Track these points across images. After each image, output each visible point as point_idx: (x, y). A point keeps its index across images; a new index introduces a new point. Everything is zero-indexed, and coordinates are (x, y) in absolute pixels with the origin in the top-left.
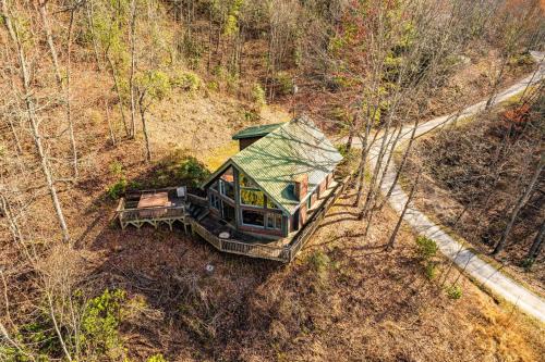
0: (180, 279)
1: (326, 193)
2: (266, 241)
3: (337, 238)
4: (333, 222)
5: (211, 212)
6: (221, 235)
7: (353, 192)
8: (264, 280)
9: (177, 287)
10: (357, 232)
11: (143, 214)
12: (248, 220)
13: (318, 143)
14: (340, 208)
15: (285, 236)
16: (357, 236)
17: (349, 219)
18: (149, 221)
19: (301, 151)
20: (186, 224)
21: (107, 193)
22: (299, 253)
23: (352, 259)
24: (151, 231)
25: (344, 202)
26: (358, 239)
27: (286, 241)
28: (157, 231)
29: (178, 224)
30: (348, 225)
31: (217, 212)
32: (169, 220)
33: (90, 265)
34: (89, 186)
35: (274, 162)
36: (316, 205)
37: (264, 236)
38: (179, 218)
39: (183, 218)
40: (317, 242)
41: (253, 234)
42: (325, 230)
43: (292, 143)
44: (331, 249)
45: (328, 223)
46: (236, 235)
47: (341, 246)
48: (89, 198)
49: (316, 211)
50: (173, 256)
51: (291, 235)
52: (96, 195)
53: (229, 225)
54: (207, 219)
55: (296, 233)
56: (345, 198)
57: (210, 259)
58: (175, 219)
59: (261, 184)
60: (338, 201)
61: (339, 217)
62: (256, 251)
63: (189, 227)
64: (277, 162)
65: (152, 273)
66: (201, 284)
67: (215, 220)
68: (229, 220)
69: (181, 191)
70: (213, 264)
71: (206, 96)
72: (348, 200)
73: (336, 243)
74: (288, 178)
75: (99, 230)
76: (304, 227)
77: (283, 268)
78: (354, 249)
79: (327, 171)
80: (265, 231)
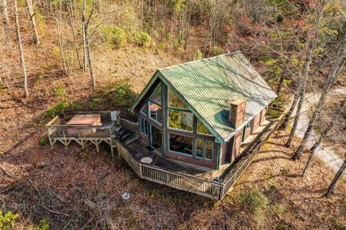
0: (92, 205)
1: (259, 129)
2: (193, 171)
3: (272, 177)
4: (267, 159)
5: (140, 138)
6: (143, 160)
7: (283, 133)
8: (187, 217)
9: (87, 215)
10: (293, 172)
11: (70, 132)
12: (175, 147)
13: (254, 78)
14: (273, 146)
15: (216, 167)
16: (294, 176)
17: (282, 157)
18: (76, 140)
19: (236, 81)
20: (112, 146)
21: (48, 112)
22: (231, 189)
23: (291, 203)
24: (78, 150)
25: (274, 141)
26: (294, 179)
27: (216, 174)
28: (83, 151)
29: (104, 146)
30: (283, 163)
31: (146, 138)
32: (96, 141)
33: (8, 179)
34: (35, 106)
35: (207, 83)
36: (249, 139)
37: (193, 166)
38: (105, 140)
39: (110, 139)
40: (250, 178)
41: (179, 162)
42: (260, 167)
43: (227, 72)
44: (267, 188)
45: (263, 160)
46: (161, 162)
47: (278, 186)
48: (31, 116)
49: (250, 145)
50: (94, 178)
51: (223, 167)
52: (38, 113)
53: (156, 151)
54: (135, 144)
55: (228, 165)
56: (276, 137)
57: (130, 185)
58: (101, 139)
59: (191, 101)
60: (270, 140)
61: (273, 154)
62: (180, 182)
63: (116, 150)
64: (211, 85)
65: (67, 194)
66: (114, 214)
67: (142, 145)
68: (157, 146)
69: (114, 115)
70: (131, 192)
71: (156, 54)
72: (279, 140)
73: (271, 182)
74: (222, 102)
75: (29, 145)
76: (237, 160)
77: (211, 205)
78: (293, 190)
79: (264, 105)
80: (193, 161)
